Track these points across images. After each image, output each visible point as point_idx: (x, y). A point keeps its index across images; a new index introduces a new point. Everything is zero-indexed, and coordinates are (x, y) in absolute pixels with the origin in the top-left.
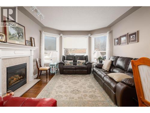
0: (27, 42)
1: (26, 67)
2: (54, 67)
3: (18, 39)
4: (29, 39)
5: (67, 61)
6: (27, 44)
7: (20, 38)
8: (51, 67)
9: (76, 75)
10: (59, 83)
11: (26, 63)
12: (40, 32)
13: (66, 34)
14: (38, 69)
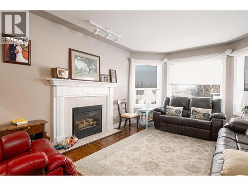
0: (102, 76)
1: (102, 110)
2: (144, 114)
3: (89, 73)
4: (107, 73)
5: (172, 107)
6: (103, 79)
7: (91, 72)
8: (141, 114)
9: (184, 137)
10: (140, 143)
11: (102, 105)
12: (129, 60)
13: (174, 58)
14: (120, 115)
